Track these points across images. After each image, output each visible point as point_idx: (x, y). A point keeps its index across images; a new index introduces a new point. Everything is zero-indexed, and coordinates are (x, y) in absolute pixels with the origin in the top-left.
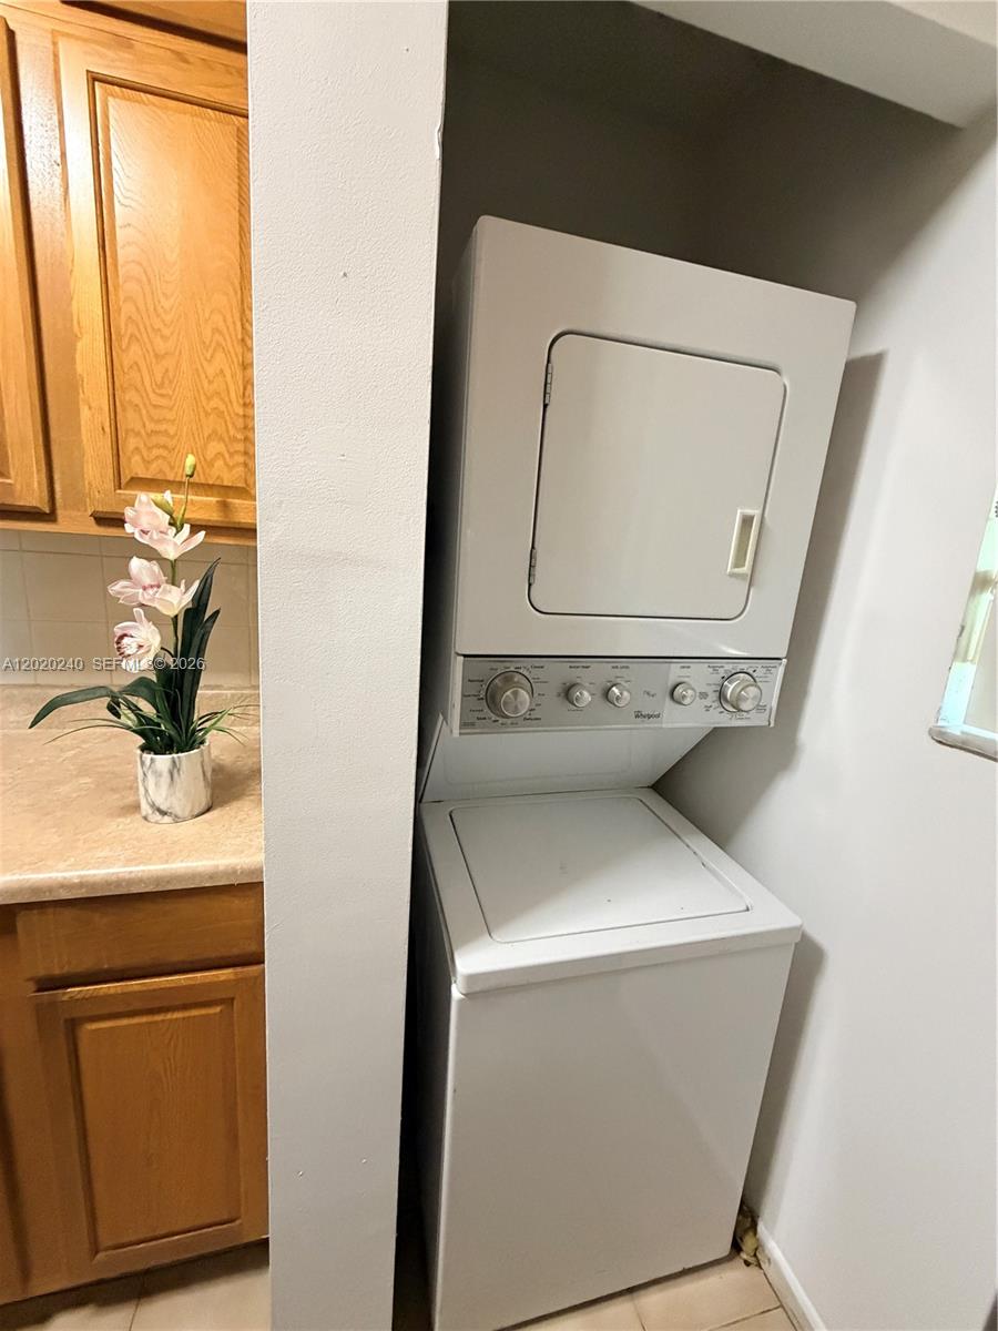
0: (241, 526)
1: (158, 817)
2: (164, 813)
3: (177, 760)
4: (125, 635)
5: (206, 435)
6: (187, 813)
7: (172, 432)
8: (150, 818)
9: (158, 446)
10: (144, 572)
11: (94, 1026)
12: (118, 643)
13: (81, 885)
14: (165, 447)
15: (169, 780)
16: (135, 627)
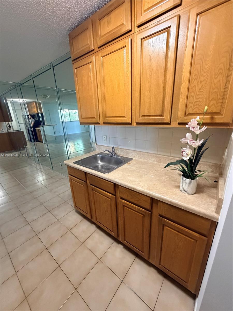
0: (216, 123)
1: (184, 192)
2: (185, 191)
3: (191, 181)
4: (184, 151)
5: (211, 99)
6: (191, 193)
7: (201, 101)
8: (182, 191)
9: (197, 105)
10: (189, 137)
11: (168, 228)
12: (182, 153)
13: (171, 202)
14: (198, 105)
15: (188, 185)
16: (186, 149)
